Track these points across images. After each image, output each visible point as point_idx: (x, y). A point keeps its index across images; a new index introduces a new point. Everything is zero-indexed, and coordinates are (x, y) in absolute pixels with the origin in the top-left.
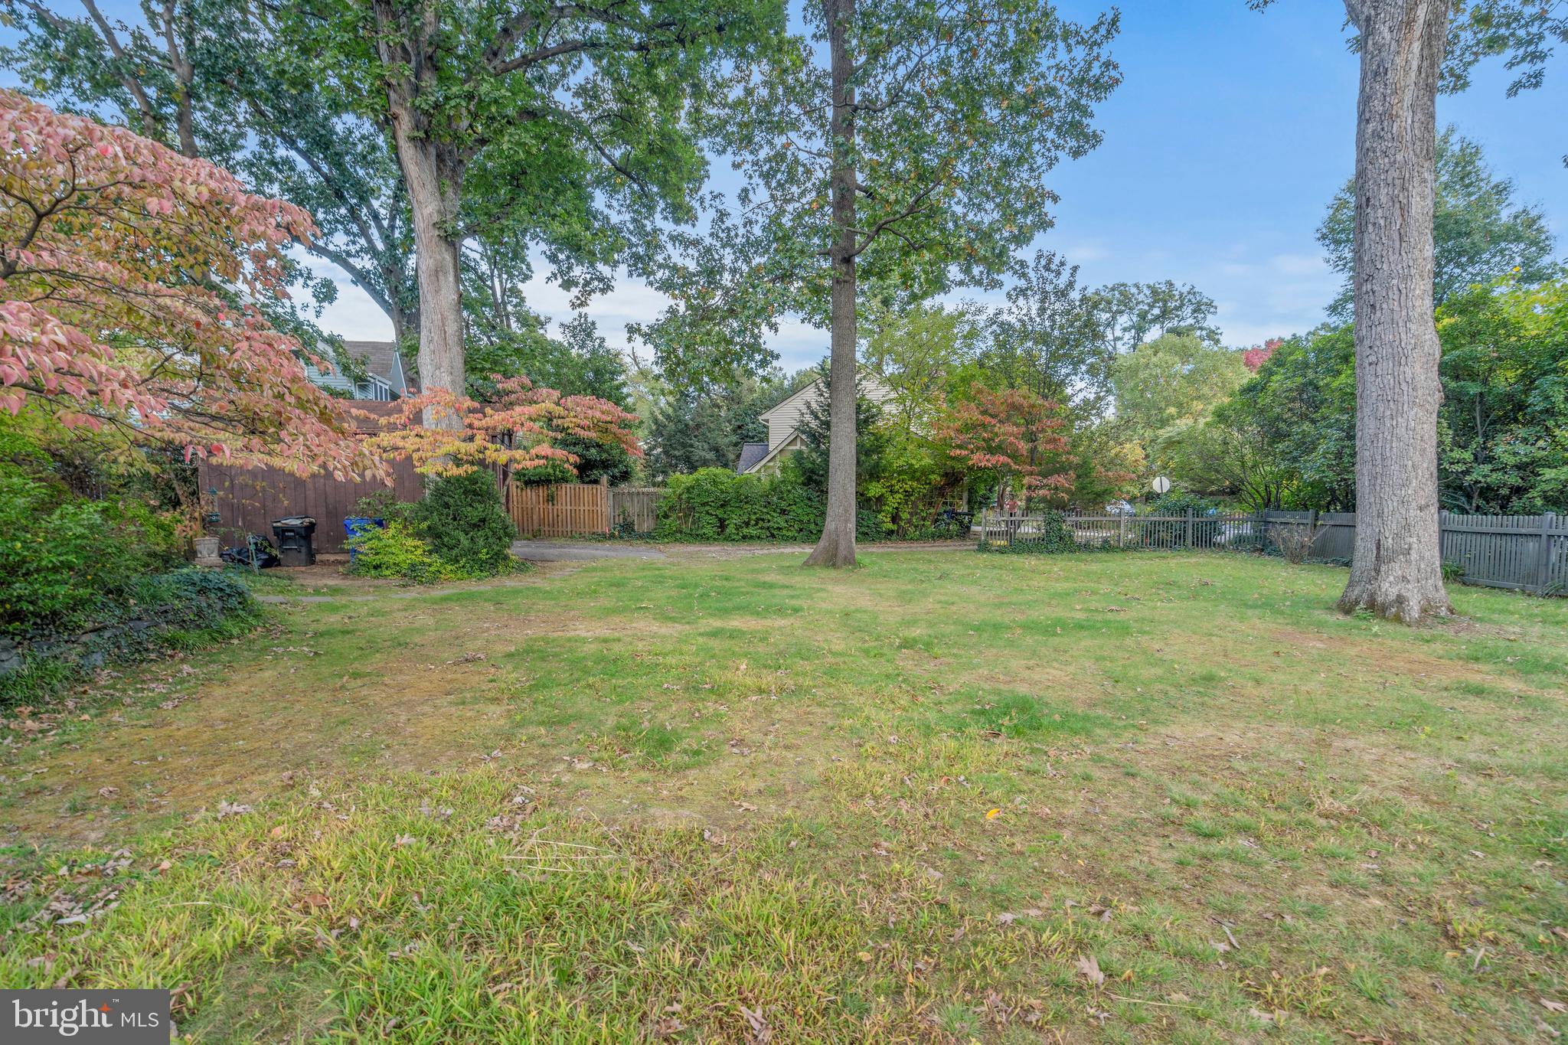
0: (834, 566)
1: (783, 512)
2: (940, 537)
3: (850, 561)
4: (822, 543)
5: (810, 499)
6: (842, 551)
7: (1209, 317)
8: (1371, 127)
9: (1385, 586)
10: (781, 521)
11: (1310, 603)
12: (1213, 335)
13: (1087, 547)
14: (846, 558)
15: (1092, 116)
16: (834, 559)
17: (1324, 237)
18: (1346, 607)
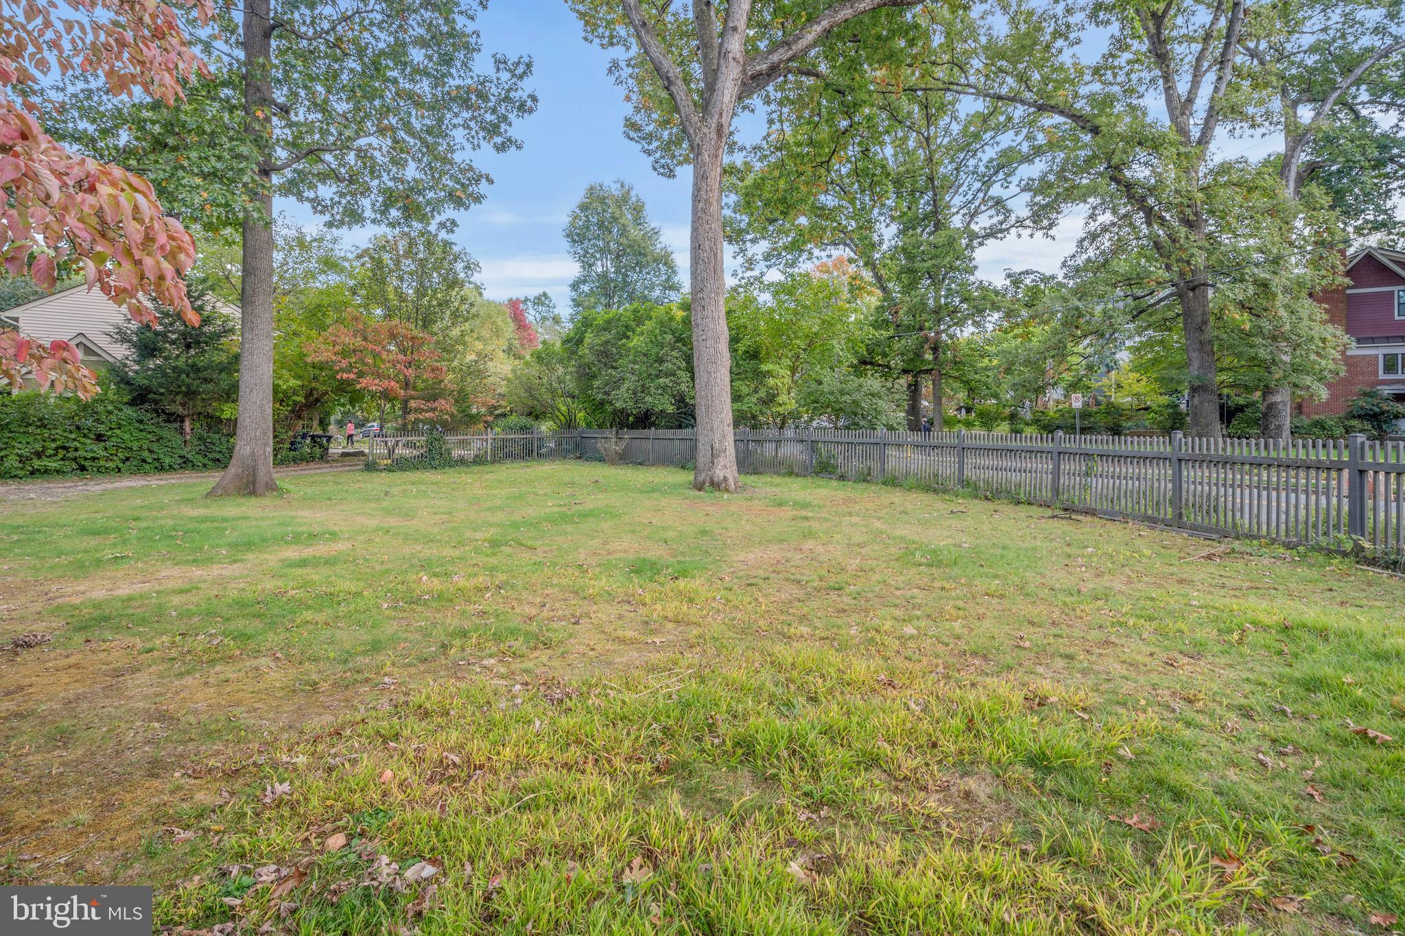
0: (253, 493)
1: (99, 438)
2: (302, 460)
3: (271, 487)
4: (233, 470)
5: (141, 422)
6: (262, 476)
7: (476, 274)
8: (701, 205)
9: (717, 471)
10: (98, 448)
11: (681, 485)
12: (478, 289)
13: (462, 462)
14: (267, 484)
15: (510, 125)
16: (250, 486)
17: (568, 236)
18: (699, 487)
